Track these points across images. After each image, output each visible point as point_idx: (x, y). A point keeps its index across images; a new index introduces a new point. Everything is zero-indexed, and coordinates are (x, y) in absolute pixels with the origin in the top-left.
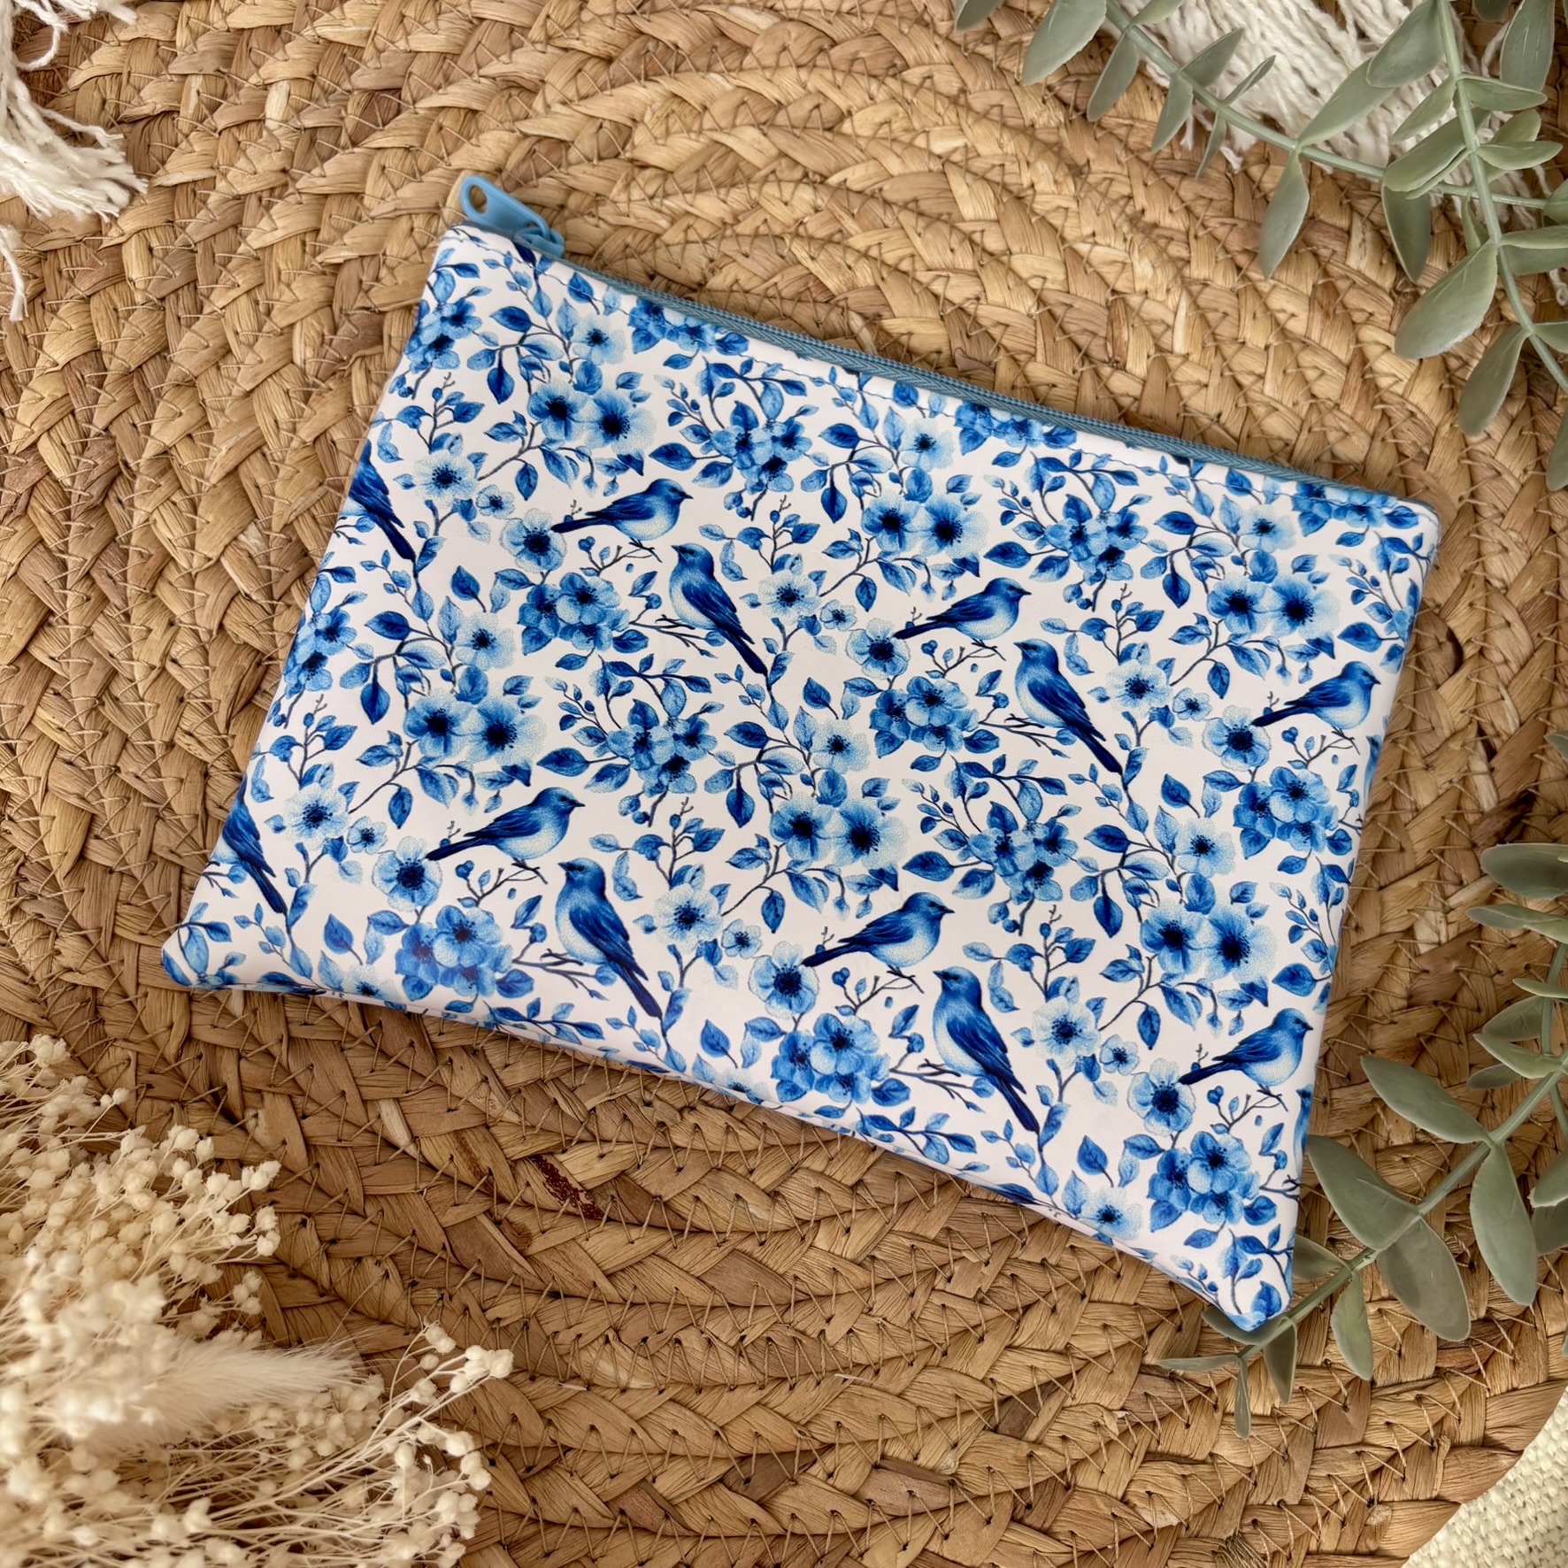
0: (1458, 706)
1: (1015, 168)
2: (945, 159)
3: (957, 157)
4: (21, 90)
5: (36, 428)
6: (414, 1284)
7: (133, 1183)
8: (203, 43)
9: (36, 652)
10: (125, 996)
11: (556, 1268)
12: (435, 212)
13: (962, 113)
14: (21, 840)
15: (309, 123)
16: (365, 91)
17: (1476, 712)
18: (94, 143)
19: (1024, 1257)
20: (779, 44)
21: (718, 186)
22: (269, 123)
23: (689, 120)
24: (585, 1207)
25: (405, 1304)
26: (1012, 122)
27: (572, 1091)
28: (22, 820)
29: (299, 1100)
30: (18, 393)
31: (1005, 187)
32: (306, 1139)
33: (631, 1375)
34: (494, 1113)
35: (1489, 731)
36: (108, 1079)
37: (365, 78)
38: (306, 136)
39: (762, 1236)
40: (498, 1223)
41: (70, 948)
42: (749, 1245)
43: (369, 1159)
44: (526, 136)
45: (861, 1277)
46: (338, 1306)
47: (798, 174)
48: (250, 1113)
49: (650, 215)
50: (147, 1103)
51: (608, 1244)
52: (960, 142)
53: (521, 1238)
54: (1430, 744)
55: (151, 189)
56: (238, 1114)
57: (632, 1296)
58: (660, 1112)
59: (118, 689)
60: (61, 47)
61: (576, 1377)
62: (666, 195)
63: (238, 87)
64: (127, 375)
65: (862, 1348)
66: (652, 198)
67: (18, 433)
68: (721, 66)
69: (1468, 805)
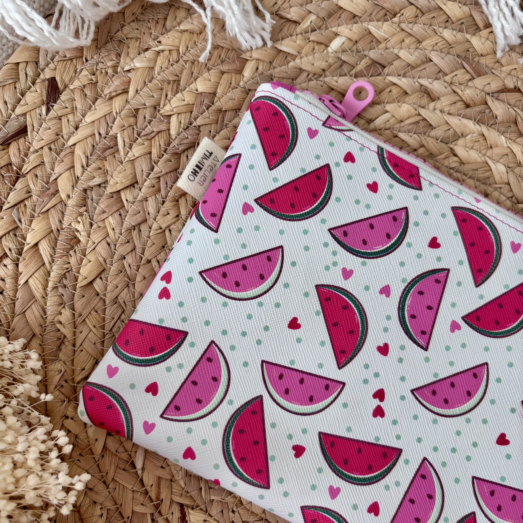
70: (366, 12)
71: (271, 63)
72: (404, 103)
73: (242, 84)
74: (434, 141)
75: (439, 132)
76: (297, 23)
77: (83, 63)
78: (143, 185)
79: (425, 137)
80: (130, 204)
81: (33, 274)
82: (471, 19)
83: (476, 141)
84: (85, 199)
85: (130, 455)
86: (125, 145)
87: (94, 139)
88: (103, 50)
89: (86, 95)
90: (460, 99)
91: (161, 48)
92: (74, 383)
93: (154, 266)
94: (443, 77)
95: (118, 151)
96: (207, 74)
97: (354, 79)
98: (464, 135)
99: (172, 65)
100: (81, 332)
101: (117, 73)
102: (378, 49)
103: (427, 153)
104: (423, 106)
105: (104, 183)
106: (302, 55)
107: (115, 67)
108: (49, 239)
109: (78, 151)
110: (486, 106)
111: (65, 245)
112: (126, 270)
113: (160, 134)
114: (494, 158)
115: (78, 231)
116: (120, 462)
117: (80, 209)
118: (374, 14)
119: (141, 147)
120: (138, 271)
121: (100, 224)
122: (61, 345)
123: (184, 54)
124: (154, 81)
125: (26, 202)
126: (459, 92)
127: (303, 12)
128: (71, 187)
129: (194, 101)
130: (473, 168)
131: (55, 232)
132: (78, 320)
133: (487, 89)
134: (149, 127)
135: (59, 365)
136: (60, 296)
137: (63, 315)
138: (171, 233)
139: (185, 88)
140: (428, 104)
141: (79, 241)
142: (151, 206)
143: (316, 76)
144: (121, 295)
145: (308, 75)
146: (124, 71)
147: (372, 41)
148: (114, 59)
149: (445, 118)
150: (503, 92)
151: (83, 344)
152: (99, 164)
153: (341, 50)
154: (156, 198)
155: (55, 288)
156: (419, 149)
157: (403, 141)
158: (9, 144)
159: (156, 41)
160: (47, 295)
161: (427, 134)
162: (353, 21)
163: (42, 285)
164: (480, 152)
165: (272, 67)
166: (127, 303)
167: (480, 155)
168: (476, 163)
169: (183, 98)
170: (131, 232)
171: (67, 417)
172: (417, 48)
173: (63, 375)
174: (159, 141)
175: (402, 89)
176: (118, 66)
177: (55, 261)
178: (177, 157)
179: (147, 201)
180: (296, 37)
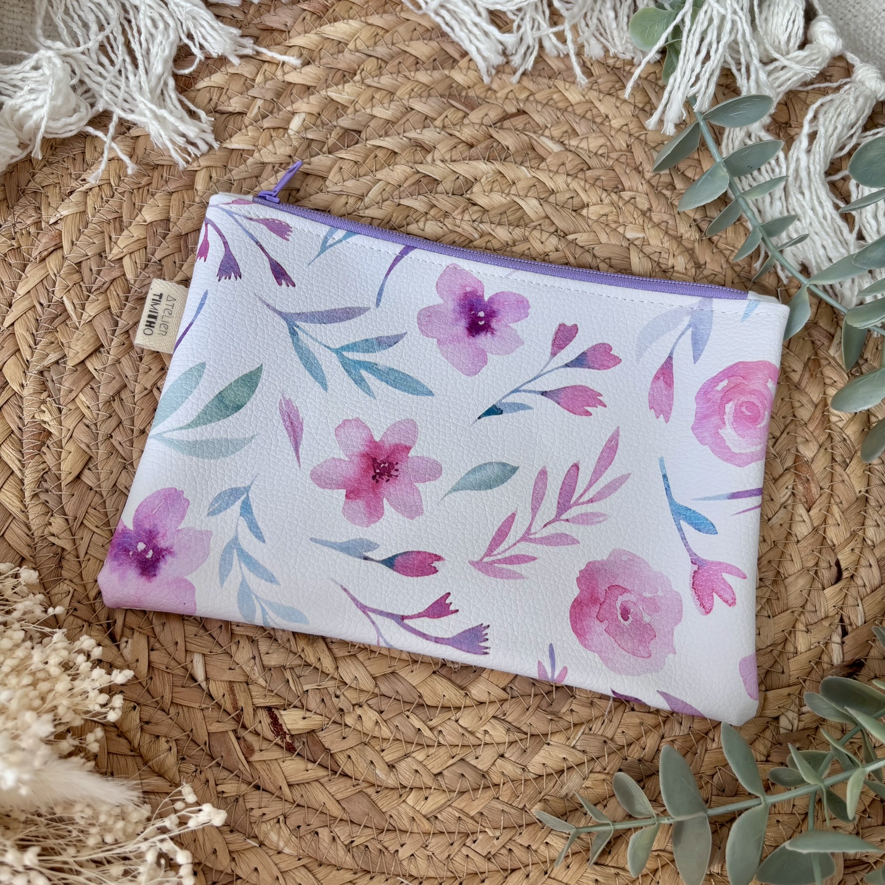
0: (832, 603)
1: (666, 256)
2: (631, 242)
3: (636, 243)
4: (171, 83)
5: (125, 250)
6: (183, 759)
7: (54, 660)
8: (269, 84)
9: (88, 364)
10: (78, 557)
11: (262, 773)
12: (361, 198)
13: (646, 221)
14: (50, 459)
15: (310, 136)
16: (343, 128)
17: (841, 608)
18: (199, 119)
19: (519, 841)
20: (561, 161)
21: (510, 224)
22: (290, 132)
23: (504, 187)
24: (287, 743)
25: (175, 769)
26: (671, 232)
27: (299, 677)
28: (53, 449)
29: (152, 640)
30: (122, 230)
31: (658, 263)
32: (150, 662)
33: (286, 845)
34: (253, 677)
35: (846, 621)
36: (55, 599)
37: (345, 122)
38: (306, 142)
39: (379, 788)
40: (238, 738)
41: (58, 523)
42: (371, 791)
43: (179, 683)
44: (418, 172)
45: (426, 826)
46: (139, 760)
47: (552, 229)
48: (125, 639)
49: (471, 230)
50: (71, 618)
51: (294, 768)
52: (641, 235)
53: (249, 751)
54: (812, 618)
55: (220, 148)
56: (118, 638)
57: (299, 800)
58: (342, 703)
59: (125, 395)
60: (198, 67)
61: (255, 837)
62: (481, 222)
63: (279, 110)
64: (180, 236)
65: (416, 867)
66: (474, 221)
67: (115, 250)
68: (528, 164)
69: (825, 658)
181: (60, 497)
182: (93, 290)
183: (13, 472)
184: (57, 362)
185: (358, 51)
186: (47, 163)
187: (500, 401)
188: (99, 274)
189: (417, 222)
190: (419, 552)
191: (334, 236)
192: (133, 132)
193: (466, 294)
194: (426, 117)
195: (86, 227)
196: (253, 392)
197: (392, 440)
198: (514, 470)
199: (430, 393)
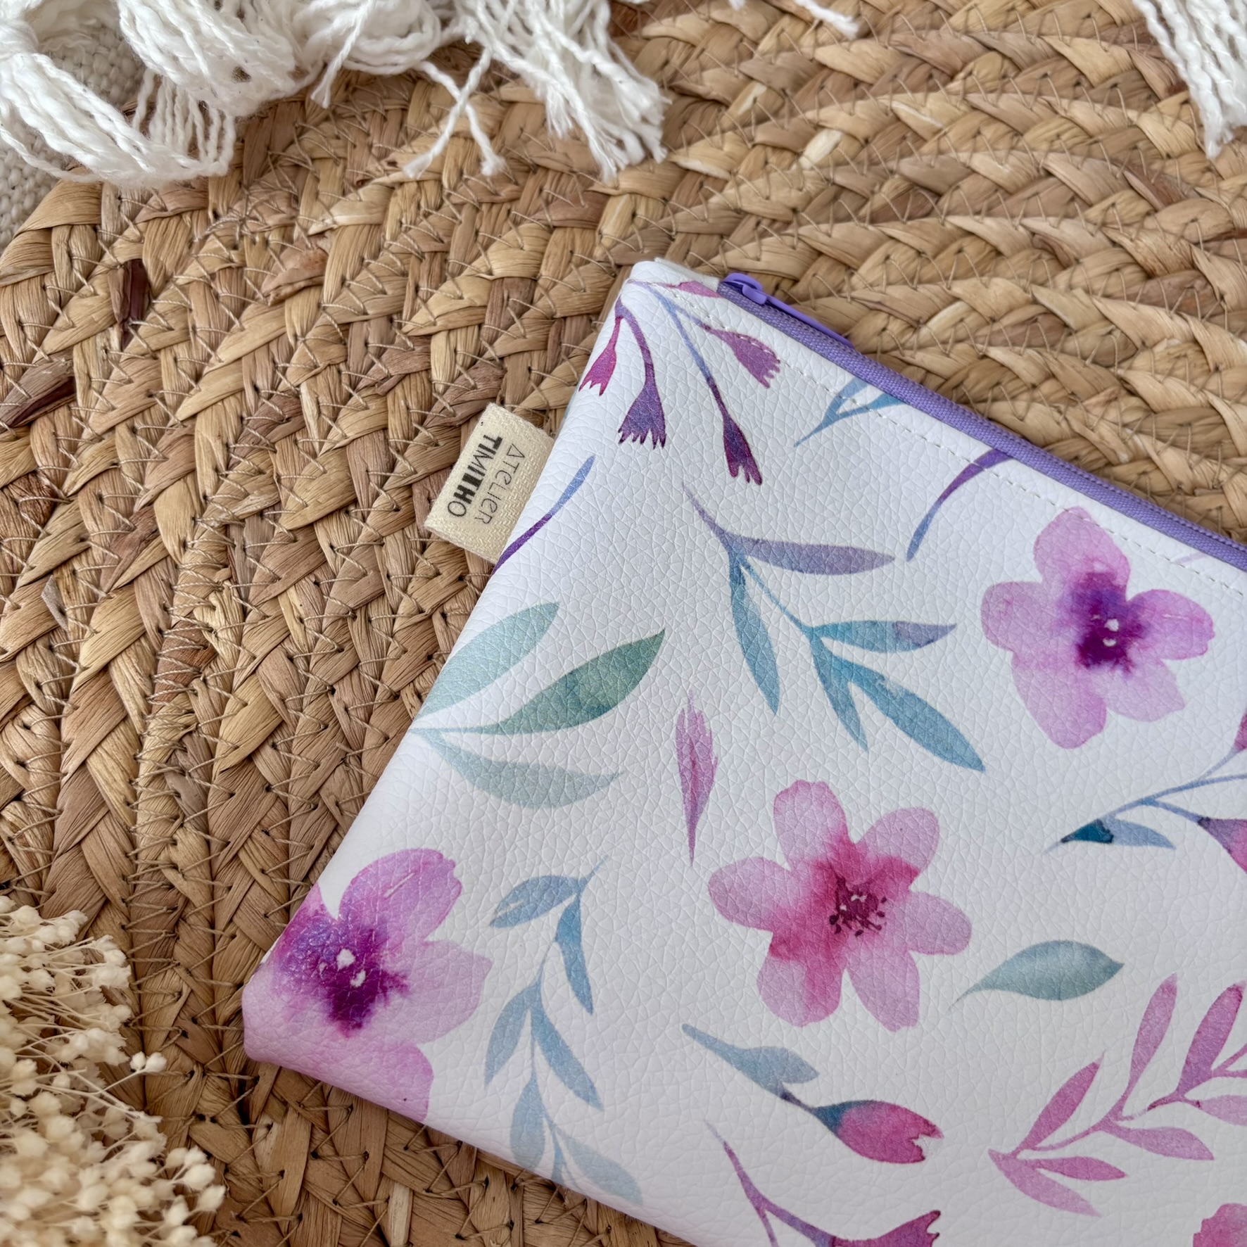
70: (882, 72)
71: (665, 200)
72: (996, 275)
73: (598, 252)
74: (1077, 362)
75: (1086, 341)
76: (720, 104)
77: (208, 222)
78: (370, 506)
79: (1055, 353)
80: (340, 555)
81: (100, 744)
82: (1134, 75)
83: (1178, 358)
84: (225, 550)
85: (371, 1211)
86: (320, 413)
87: (242, 402)
88: (256, 189)
89: (217, 296)
90: (1129, 260)
91: (395, 177)
92: (215, 1023)
93: (408, 707)
94: (1083, 210)
95: (303, 427)
96: (513, 233)
97: (871, 228)
98: (1148, 344)
99: (426, 215)
100: (230, 888)
101: (291, 241)
102: (921, 155)
103: (1062, 394)
104: (1041, 280)
105: (273, 507)
106: (740, 176)
107: (286, 228)
108: (137, 654)
109: (204, 432)
110: (1193, 272)
111: (177, 668)
112: (337, 722)
113: (406, 382)
114: (1227, 393)
115: (211, 630)
116: (346, 1230)
117: (214, 574)
118: (903, 75)
119: (362, 414)
120: (368, 722)
121: (267, 609)
122: (177, 924)
123: (455, 189)
124: (385, 256)
125: (76, 565)
126: (1126, 242)
127: (734, 80)
128: (189, 520)
129: (485, 298)
130: (1179, 421)
131: (152, 634)
132: (221, 858)
133: (1193, 232)
134: (378, 365)
135: (176, 978)
136: (171, 797)
137: (179, 845)
138: (446, 623)
139: (462, 269)
140: (1053, 277)
141: (214, 655)
142: (393, 558)
143: (777, 225)
144: (327, 785)
145: (758, 224)
146: (309, 237)
147: (904, 138)
148: (283, 209)
149: (1100, 305)
150: (1230, 238)
151: (235, 919)
152: (257, 461)
153: (831, 163)
154: (405, 536)
155: (158, 777)
156: (1042, 382)
157: (1002, 365)
158: (29, 425)
159: (384, 162)
160: (136, 798)
161: (1059, 346)
162: (853, 93)
163: (123, 771)
164: (1192, 382)
165: (669, 210)
166: (343, 807)
167: (1193, 389)
168: (1187, 408)
169: (458, 293)
170: (345, 625)
171: (201, 1118)
172: (1013, 148)
173: (185, 1003)
174: (405, 399)
175: (987, 243)
176: (293, 226)
177: (154, 710)
178: (453, 433)
179: (382, 545)
180: (723, 139)
181: (206, 792)
182: (361, 385)
183: (126, 718)
184: (260, 514)
185: (967, 32)
186: (334, 115)
187: (1112, 815)
188: (379, 356)
189: (1014, 398)
190: (894, 1108)
191: (858, 397)
192: (507, 91)
193: (1091, 576)
194: (1075, 197)
195: (375, 257)
196: (636, 683)
197: (884, 848)
198: (1112, 969)
199: (978, 765)
